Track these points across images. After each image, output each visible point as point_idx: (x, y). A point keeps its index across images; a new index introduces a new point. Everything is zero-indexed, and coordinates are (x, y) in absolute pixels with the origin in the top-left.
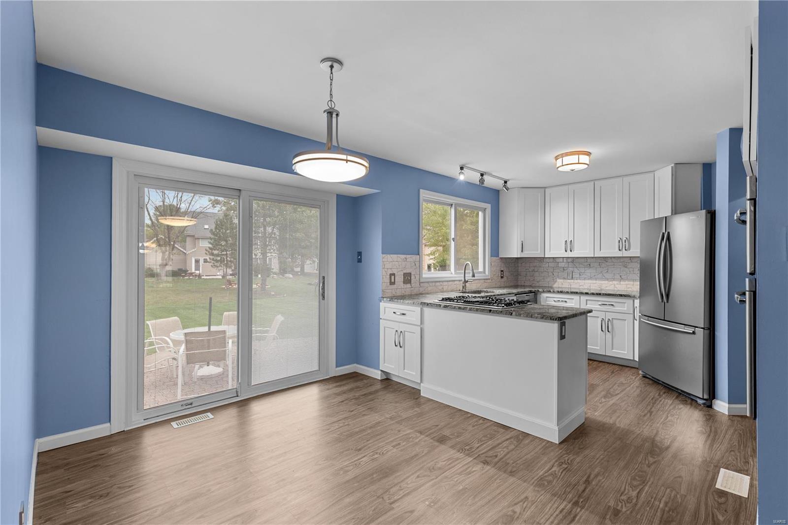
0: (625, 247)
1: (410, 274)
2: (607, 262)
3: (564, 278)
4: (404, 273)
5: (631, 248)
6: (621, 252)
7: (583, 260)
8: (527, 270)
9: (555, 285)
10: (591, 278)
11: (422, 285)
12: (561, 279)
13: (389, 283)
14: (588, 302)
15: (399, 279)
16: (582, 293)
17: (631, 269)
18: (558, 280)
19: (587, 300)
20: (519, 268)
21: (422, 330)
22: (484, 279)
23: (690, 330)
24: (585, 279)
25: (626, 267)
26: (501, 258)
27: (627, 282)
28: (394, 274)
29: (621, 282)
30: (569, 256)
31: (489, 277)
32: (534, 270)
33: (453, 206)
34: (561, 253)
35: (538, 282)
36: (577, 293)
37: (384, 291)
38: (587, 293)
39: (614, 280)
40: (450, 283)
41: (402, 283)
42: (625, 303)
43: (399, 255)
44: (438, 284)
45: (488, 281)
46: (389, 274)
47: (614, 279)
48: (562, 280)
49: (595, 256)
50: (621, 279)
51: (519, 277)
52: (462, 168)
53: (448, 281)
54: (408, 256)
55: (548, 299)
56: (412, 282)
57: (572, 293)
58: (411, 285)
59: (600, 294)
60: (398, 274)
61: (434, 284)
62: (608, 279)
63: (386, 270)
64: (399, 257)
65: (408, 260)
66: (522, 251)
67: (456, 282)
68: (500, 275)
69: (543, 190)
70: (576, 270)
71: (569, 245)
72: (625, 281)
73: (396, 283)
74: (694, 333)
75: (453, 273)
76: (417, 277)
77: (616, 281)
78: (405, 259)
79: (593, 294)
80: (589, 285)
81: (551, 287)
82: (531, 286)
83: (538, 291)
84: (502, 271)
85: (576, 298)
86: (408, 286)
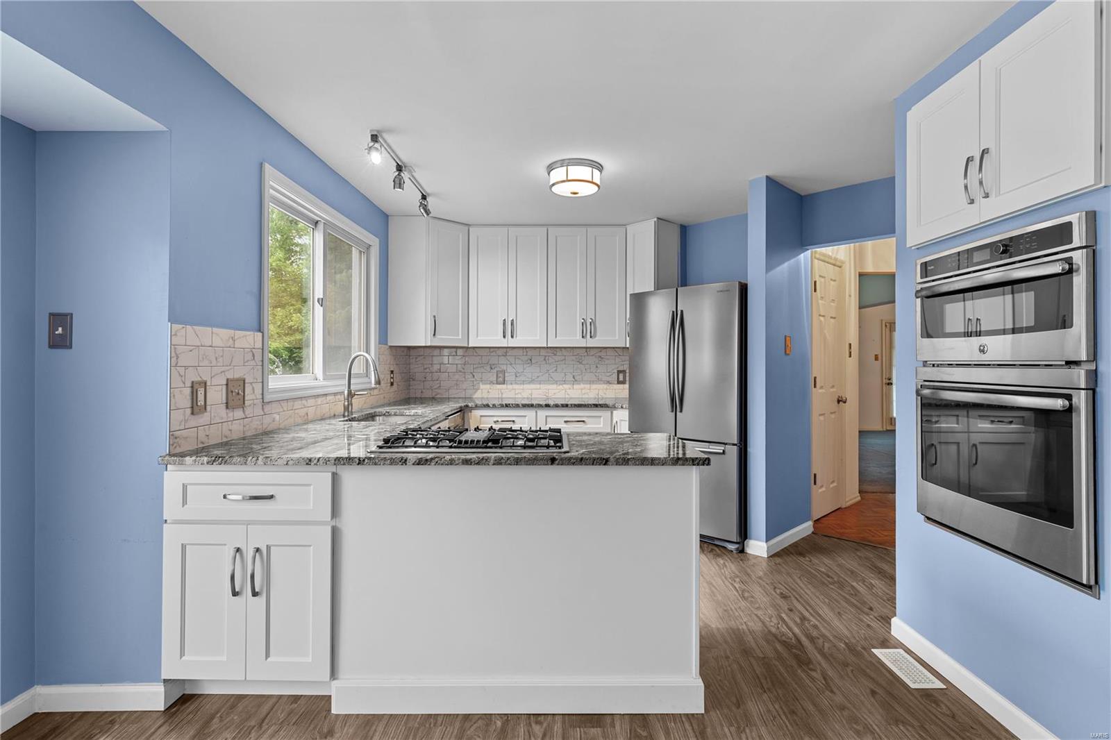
0: (591, 333)
1: (241, 382)
2: (555, 355)
3: (492, 383)
4: (227, 380)
5: (598, 334)
6: (585, 340)
7: (521, 351)
8: (428, 371)
9: (478, 395)
10: (532, 381)
11: (267, 408)
12: (485, 384)
13: (190, 411)
14: (549, 419)
15: (216, 395)
16: (540, 406)
17: (587, 366)
18: (482, 386)
19: (546, 416)
20: (412, 366)
21: (335, 533)
23: (719, 449)
24: (523, 383)
25: (581, 363)
26: (391, 347)
27: (582, 386)
28: (202, 384)
29: (574, 386)
30: (509, 346)
32: (439, 369)
33: (321, 226)
34: (497, 340)
36: (532, 406)
37: (177, 434)
38: (547, 406)
39: (565, 384)
40: (319, 400)
41: (224, 407)
42: (600, 417)
43: (215, 330)
44: (298, 404)
46: (189, 384)
47: (565, 382)
48: (488, 386)
49: (549, 346)
50: (575, 381)
51: (412, 383)
52: (374, 138)
53: (316, 397)
54: (236, 334)
55: (483, 418)
56: (246, 403)
57: (525, 406)
58: (244, 412)
59: (567, 406)
60: (213, 381)
61: (290, 404)
62: (556, 382)
63: (182, 370)
64: (217, 334)
65: (236, 344)
66: (434, 335)
67: (329, 398)
68: (389, 381)
69: (467, 228)
70: (510, 369)
71: (509, 328)
72: (580, 384)
73: (208, 408)
74: (724, 452)
75: (320, 375)
76: (258, 389)
77: (568, 384)
78: (230, 341)
79: (557, 406)
80: (530, 392)
81: (471, 399)
82: (433, 398)
83: (467, 406)
84: (392, 372)
85: (530, 413)
86: (239, 413)
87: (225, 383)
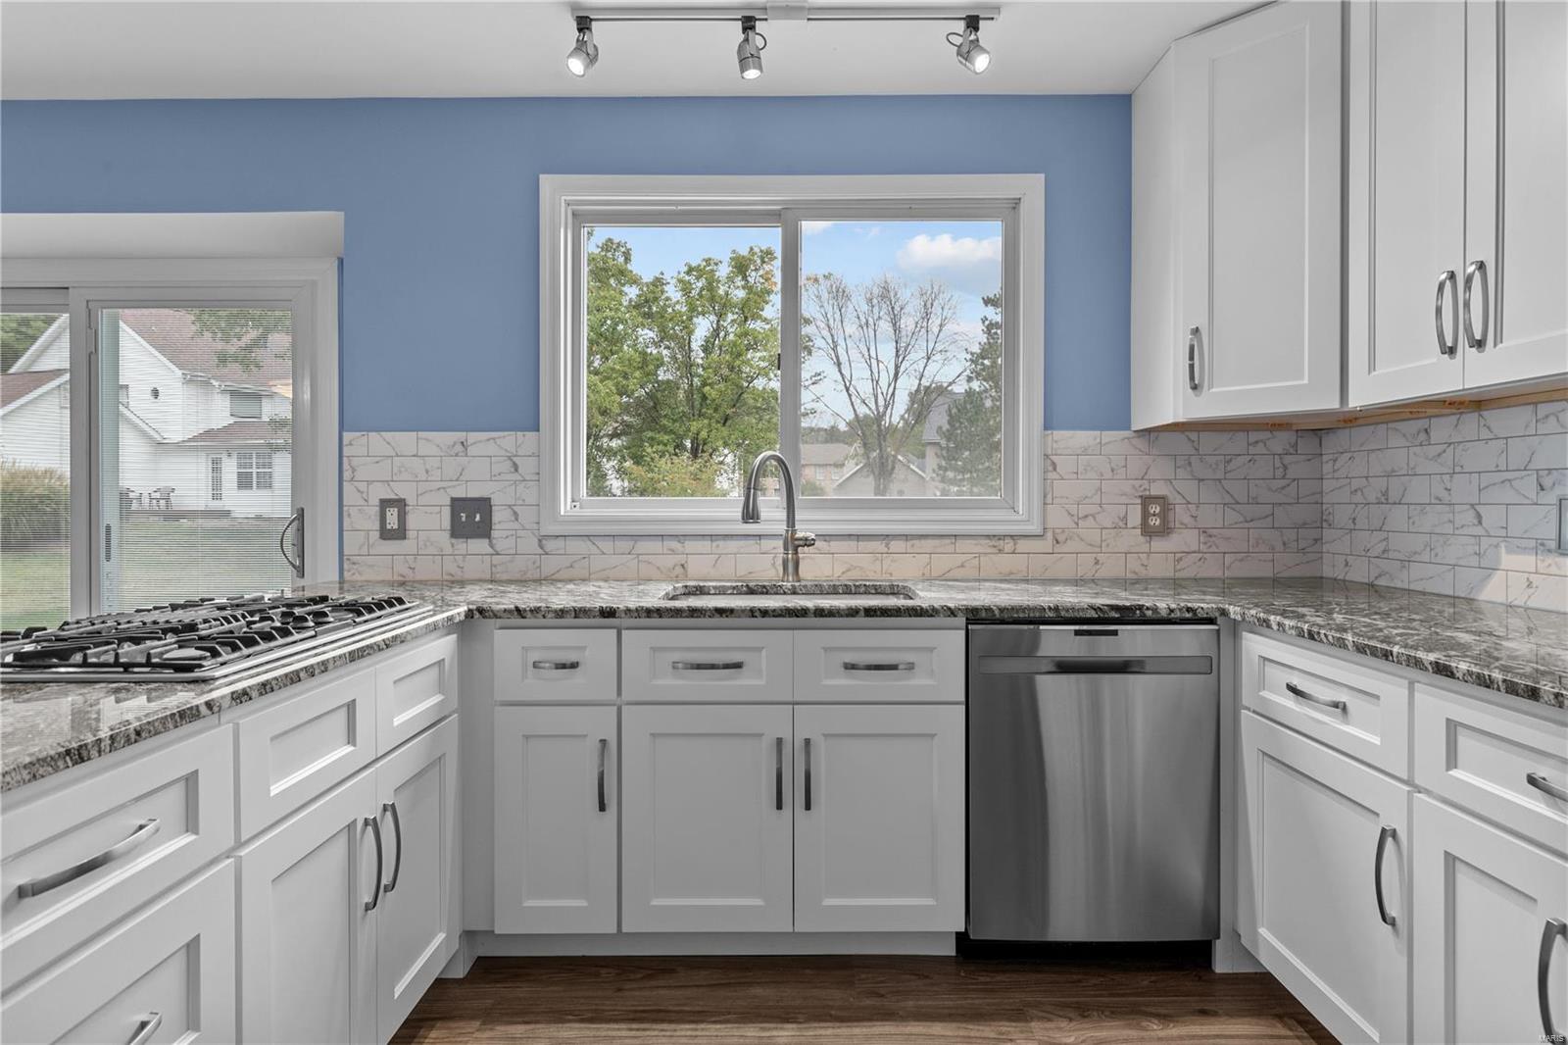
1: (484, 505)
4: (454, 500)
8: (1358, 498)
11: (550, 545)
12: (1524, 550)
13: (378, 534)
15: (430, 521)
18: (1508, 560)
20: (1327, 485)
22: (988, 537)
26: (1135, 431)
28: (400, 504)
31: (1034, 528)
32: (1385, 494)
35: (1406, 562)
41: (447, 535)
43: (425, 434)
44: (644, 546)
45: (1023, 546)
46: (375, 502)
51: (1327, 534)
53: (712, 537)
54: (473, 436)
55: (1270, 669)
56: (495, 534)
58: (491, 546)
60: (423, 500)
61: (624, 545)
64: (427, 440)
65: (471, 451)
68: (1135, 517)
73: (410, 534)
76: (527, 516)
78: (459, 448)
82: (1371, 585)
84: (1152, 498)
86: (479, 545)
87: (449, 503)
